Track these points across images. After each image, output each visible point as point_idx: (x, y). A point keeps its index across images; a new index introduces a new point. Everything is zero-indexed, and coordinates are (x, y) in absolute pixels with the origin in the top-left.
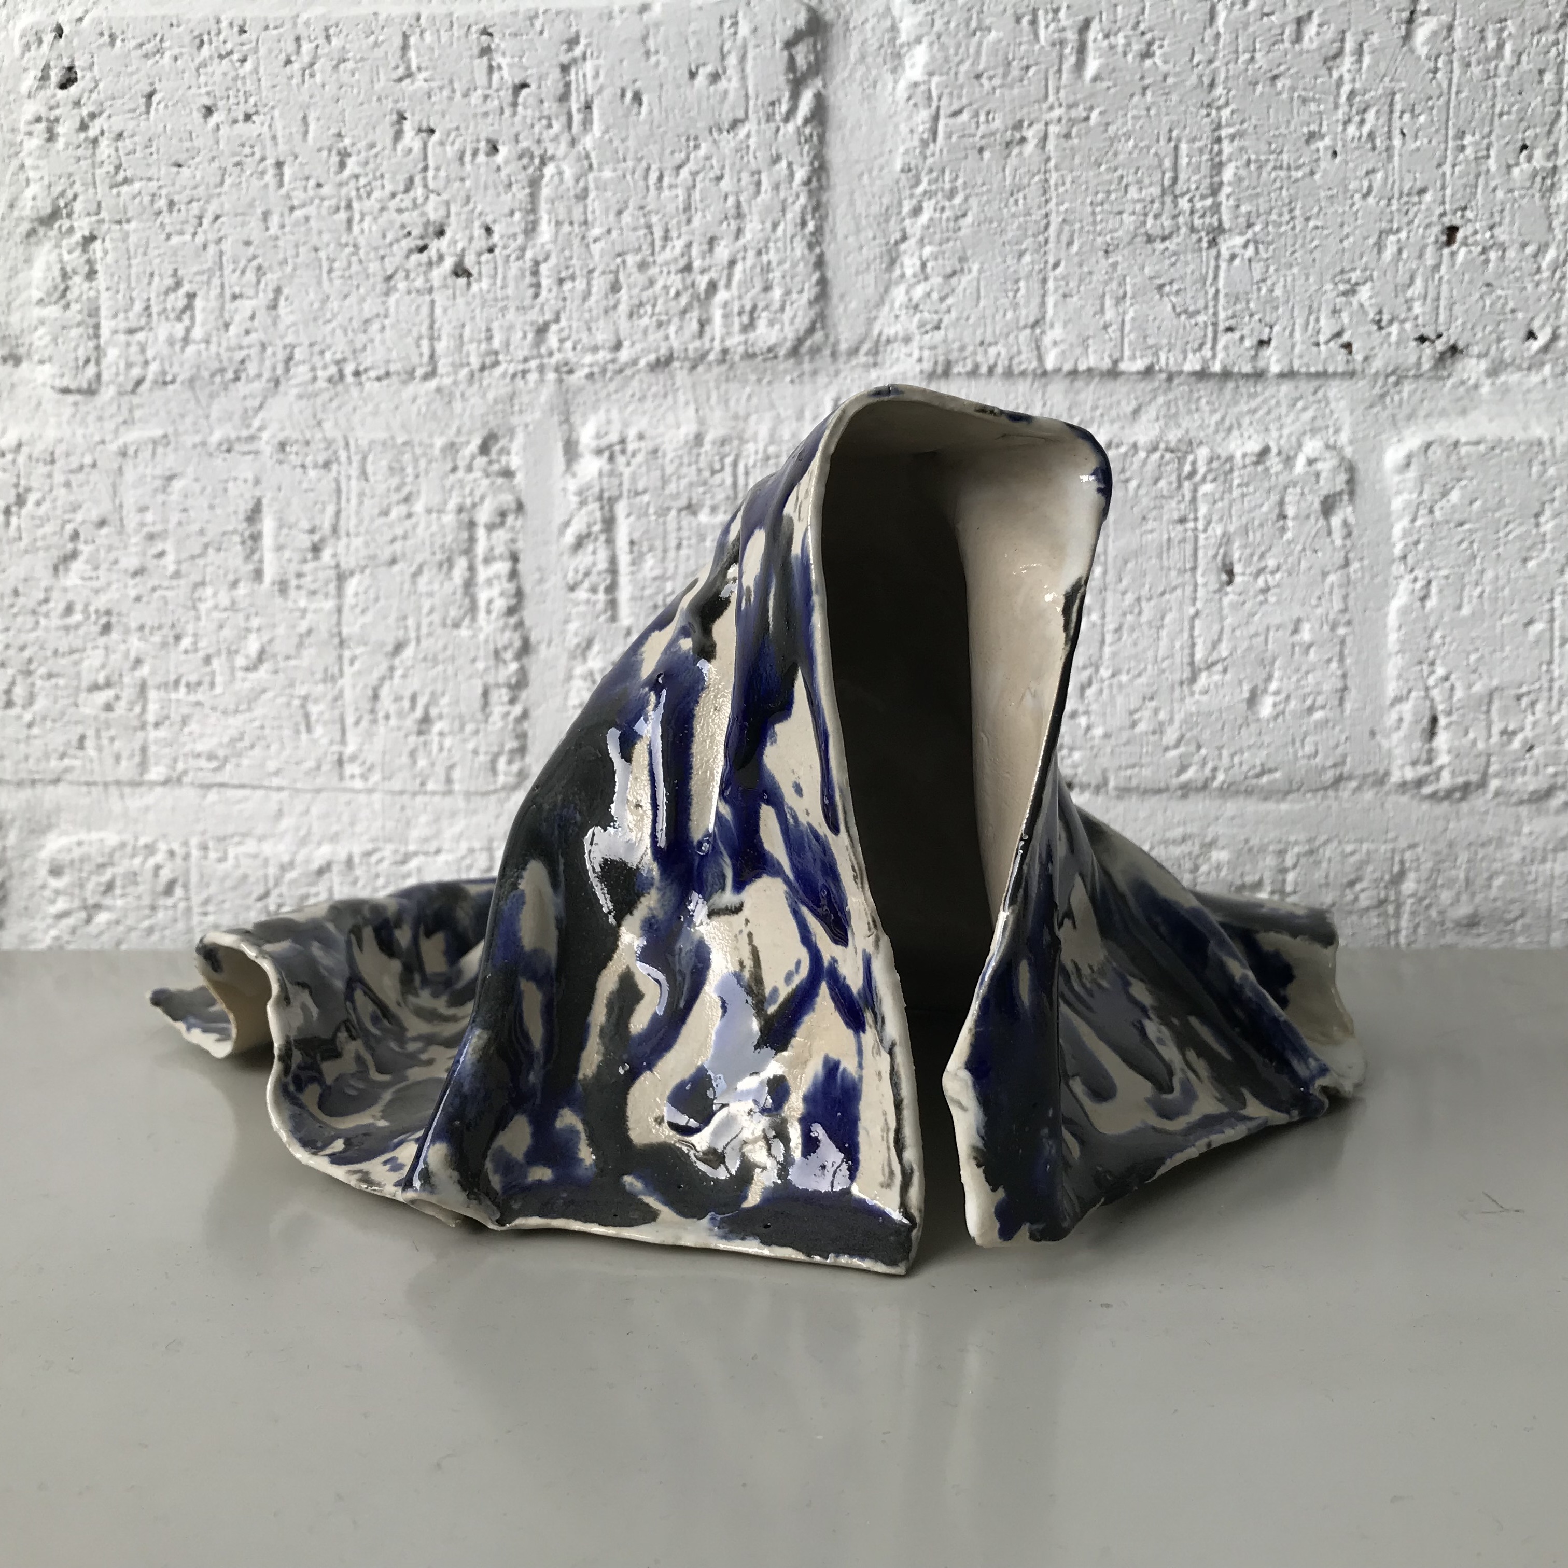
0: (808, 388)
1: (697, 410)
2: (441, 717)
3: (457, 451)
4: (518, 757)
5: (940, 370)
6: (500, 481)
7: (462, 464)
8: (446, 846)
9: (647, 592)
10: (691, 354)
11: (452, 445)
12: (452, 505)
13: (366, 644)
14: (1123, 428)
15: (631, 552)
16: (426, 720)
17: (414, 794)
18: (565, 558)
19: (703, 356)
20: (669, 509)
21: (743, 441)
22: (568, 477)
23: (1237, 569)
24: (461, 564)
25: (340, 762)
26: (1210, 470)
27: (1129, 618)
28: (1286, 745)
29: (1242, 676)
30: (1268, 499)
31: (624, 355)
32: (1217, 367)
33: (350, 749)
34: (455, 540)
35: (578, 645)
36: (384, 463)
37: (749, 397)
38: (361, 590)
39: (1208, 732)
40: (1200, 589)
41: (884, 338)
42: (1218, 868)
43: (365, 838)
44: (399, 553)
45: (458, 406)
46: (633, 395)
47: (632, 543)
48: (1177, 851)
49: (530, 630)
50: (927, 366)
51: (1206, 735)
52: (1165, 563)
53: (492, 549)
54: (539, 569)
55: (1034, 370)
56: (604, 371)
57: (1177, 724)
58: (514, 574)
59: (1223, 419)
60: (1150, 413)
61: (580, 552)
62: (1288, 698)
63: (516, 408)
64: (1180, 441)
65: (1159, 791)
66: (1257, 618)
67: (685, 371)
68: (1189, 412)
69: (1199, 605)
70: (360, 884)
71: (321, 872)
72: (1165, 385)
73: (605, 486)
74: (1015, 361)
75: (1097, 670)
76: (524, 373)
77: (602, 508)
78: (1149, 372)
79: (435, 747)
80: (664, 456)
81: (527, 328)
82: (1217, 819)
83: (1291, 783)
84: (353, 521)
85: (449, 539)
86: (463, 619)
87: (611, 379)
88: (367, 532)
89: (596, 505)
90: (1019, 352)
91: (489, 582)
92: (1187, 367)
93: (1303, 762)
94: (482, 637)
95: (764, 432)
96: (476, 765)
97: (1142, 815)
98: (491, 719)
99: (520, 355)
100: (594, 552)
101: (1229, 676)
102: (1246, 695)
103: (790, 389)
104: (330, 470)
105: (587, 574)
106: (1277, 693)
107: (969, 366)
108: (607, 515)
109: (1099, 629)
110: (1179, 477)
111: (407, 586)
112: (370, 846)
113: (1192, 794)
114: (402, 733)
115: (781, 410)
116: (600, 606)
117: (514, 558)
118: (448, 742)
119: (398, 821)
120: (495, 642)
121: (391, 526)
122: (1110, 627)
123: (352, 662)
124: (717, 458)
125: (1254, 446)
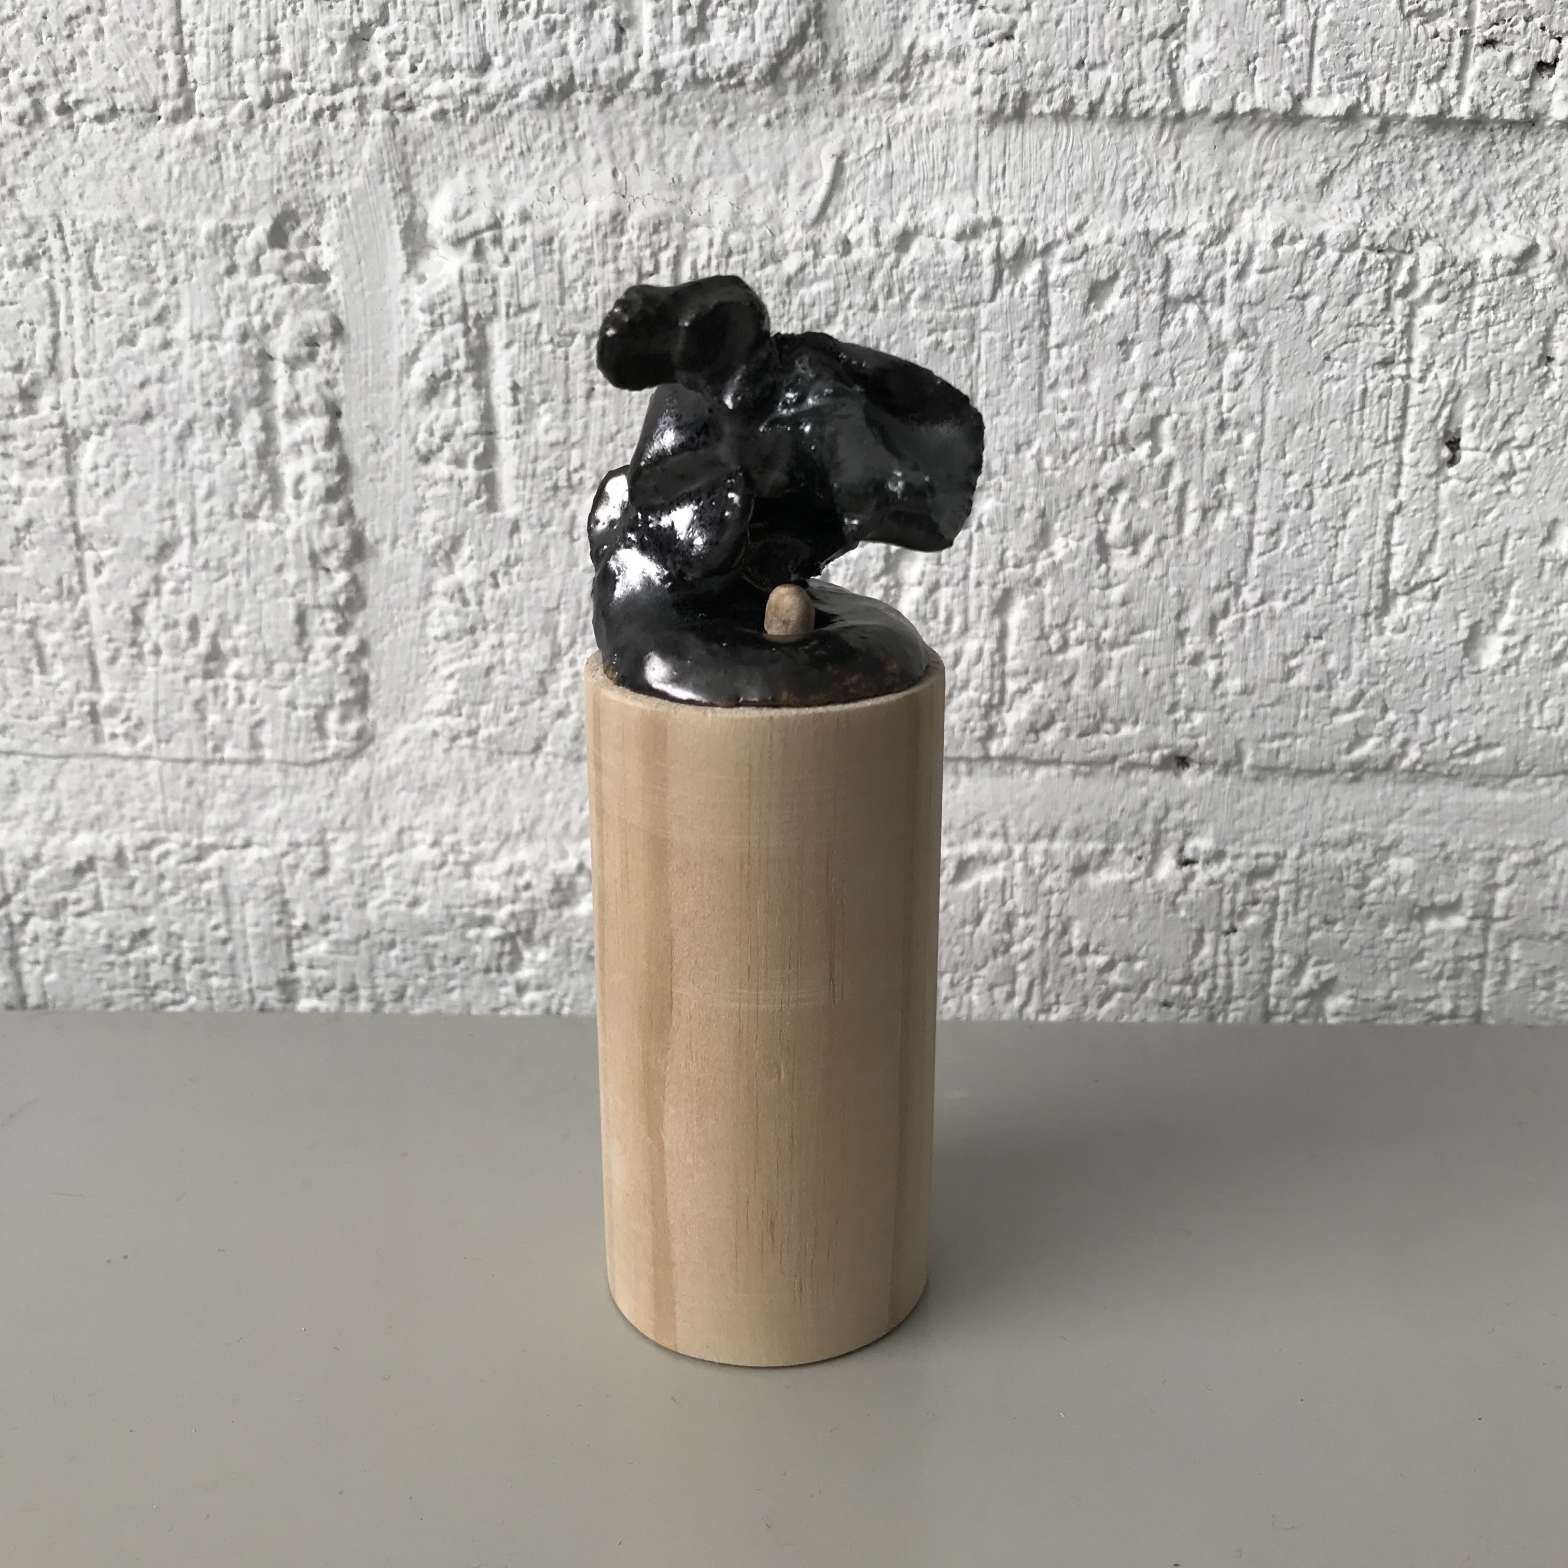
0: (793, 137)
1: (614, 173)
2: (236, 652)
3: (235, 241)
4: (356, 711)
5: (1009, 110)
6: (304, 288)
7: (243, 261)
8: (257, 839)
9: (542, 466)
10: (603, 80)
11: (226, 229)
12: (231, 328)
13: (115, 544)
14: (1302, 209)
15: (516, 402)
16: (215, 655)
17: (207, 763)
18: (412, 411)
19: (624, 82)
20: (573, 335)
21: (688, 225)
22: (412, 281)
23: (1467, 440)
24: (252, 419)
25: (94, 715)
26: (1439, 283)
27: (1292, 512)
28: (1516, 710)
29: (1460, 607)
30: (1527, 329)
31: (494, 81)
32: (1463, 110)
33: (105, 699)
34: (240, 382)
35: (439, 546)
36: (120, 259)
37: (698, 152)
38: (102, 461)
39: (1401, 686)
40: (1406, 469)
41: (918, 52)
42: (1397, 883)
43: (139, 824)
44: (154, 403)
45: (231, 165)
46: (511, 147)
47: (515, 388)
48: (1340, 857)
49: (363, 521)
50: (989, 101)
51: (1397, 692)
52: (1356, 427)
53: (297, 398)
54: (372, 427)
55: (1164, 110)
56: (463, 107)
57: (1354, 677)
58: (333, 437)
59: (1464, 196)
60: (1347, 185)
61: (435, 401)
62: (1526, 639)
63: (325, 169)
64: (1393, 233)
65: (1321, 772)
66: (1490, 517)
67: (594, 107)
68: (1410, 184)
69: (1403, 494)
70: (138, 888)
71: (80, 870)
72: (1374, 139)
73: (470, 298)
74: (1134, 95)
75: (1237, 594)
76: (335, 110)
77: (467, 332)
78: (1351, 116)
79: (231, 695)
80: (562, 250)
81: (334, 33)
82: (1402, 812)
83: (1517, 763)
84: (81, 353)
85: (230, 383)
86: (259, 505)
87: (474, 121)
88: (102, 370)
89: (459, 327)
90: (1141, 81)
91: (296, 448)
92: (1415, 110)
93: (1540, 734)
94: (289, 534)
95: (722, 210)
96: (294, 724)
97: (1290, 805)
98: (312, 657)
99: (326, 79)
100: (457, 403)
101: (1438, 606)
102: (1463, 635)
103: (766, 134)
104: (37, 269)
105: (447, 438)
106: (1509, 633)
107: (1057, 104)
108: (476, 343)
109: (1245, 529)
110: (1388, 291)
111: (169, 455)
112: (147, 836)
113: (1367, 776)
114: (181, 675)
115: (750, 172)
116: (470, 487)
117: (334, 412)
118: (249, 688)
119: (185, 801)
120: (309, 539)
121: (139, 362)
122: (1262, 527)
123: (98, 571)
124: (648, 252)
125: (1512, 244)
